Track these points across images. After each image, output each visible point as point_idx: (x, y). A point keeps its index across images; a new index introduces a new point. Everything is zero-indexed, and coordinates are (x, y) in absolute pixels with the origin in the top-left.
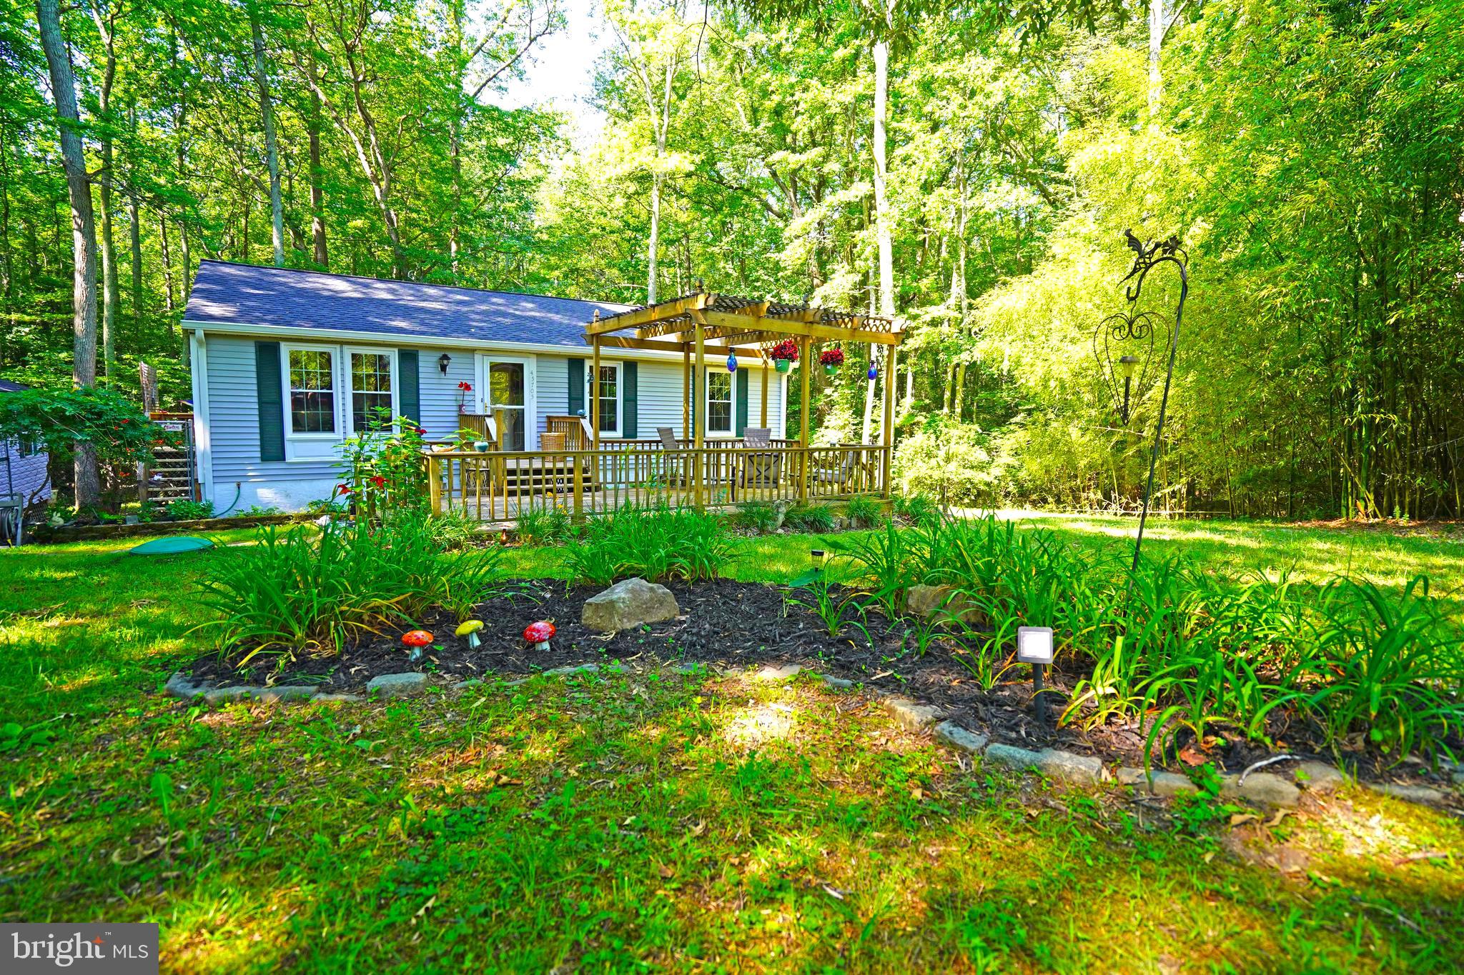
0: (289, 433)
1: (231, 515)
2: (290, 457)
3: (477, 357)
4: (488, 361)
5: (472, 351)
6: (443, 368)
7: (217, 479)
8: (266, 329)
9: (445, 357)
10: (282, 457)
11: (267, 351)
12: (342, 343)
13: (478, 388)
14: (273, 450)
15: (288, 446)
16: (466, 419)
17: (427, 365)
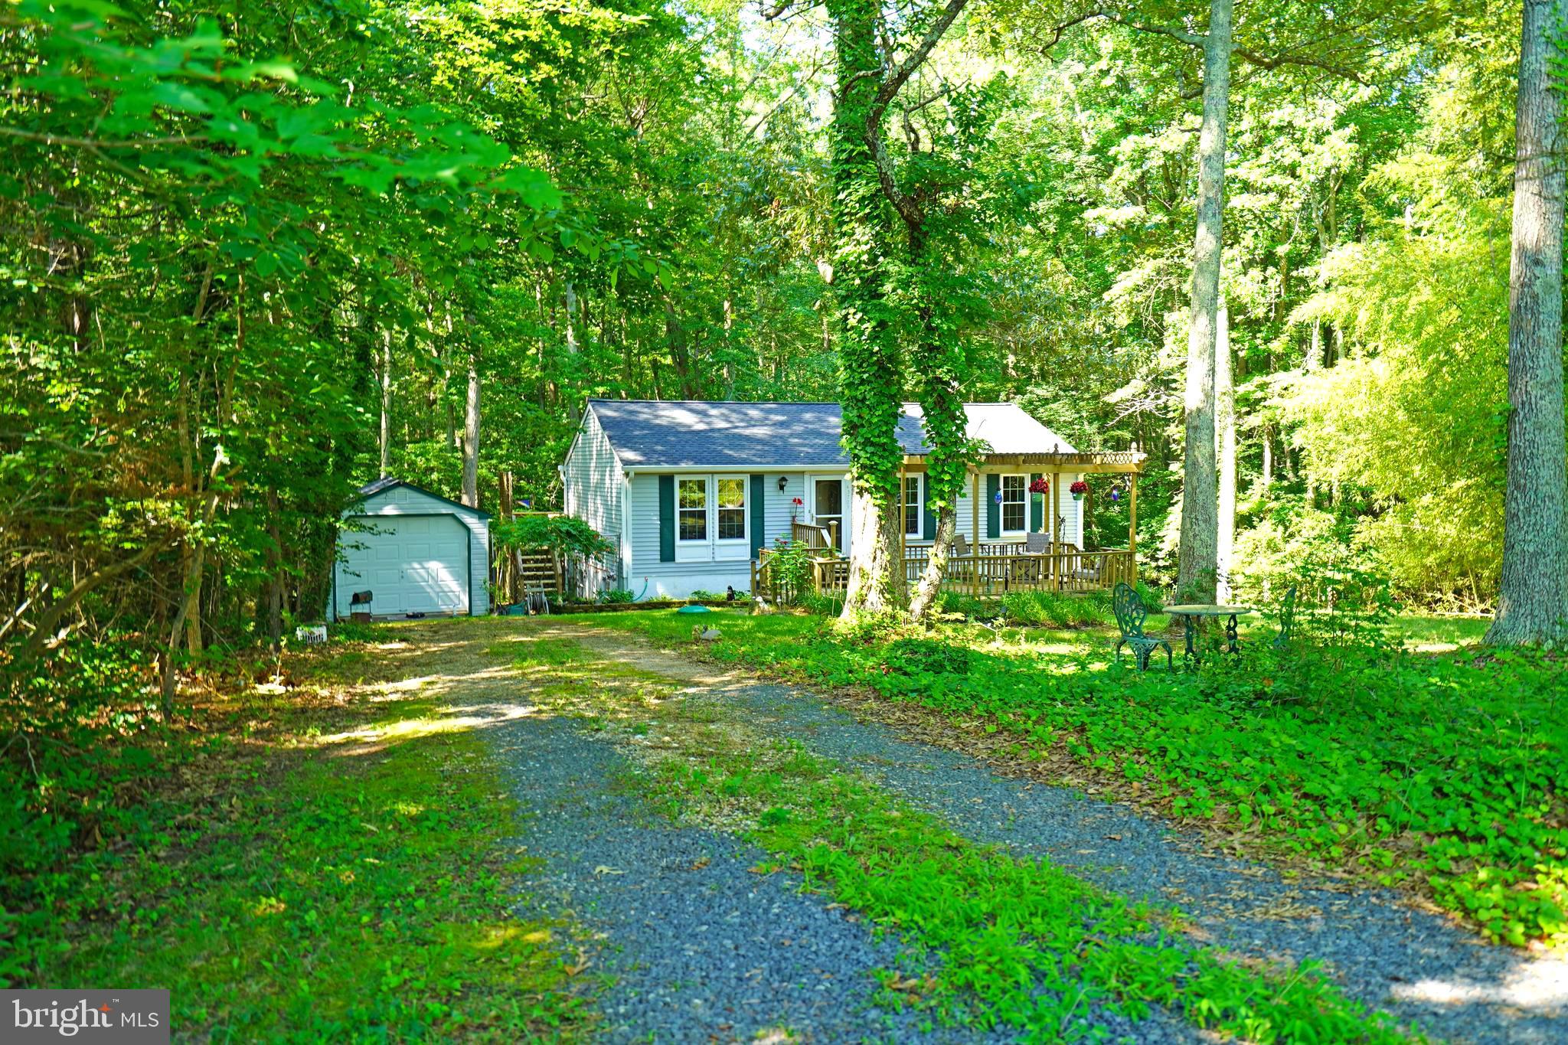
0: (678, 542)
1: (643, 600)
2: (678, 559)
3: (806, 477)
4: (814, 479)
5: (803, 473)
6: (782, 488)
7: (636, 574)
8: (666, 468)
9: (784, 479)
10: (673, 559)
11: (666, 481)
12: (713, 473)
13: (806, 502)
14: (667, 554)
15: (677, 551)
16: (797, 528)
17: (770, 487)
